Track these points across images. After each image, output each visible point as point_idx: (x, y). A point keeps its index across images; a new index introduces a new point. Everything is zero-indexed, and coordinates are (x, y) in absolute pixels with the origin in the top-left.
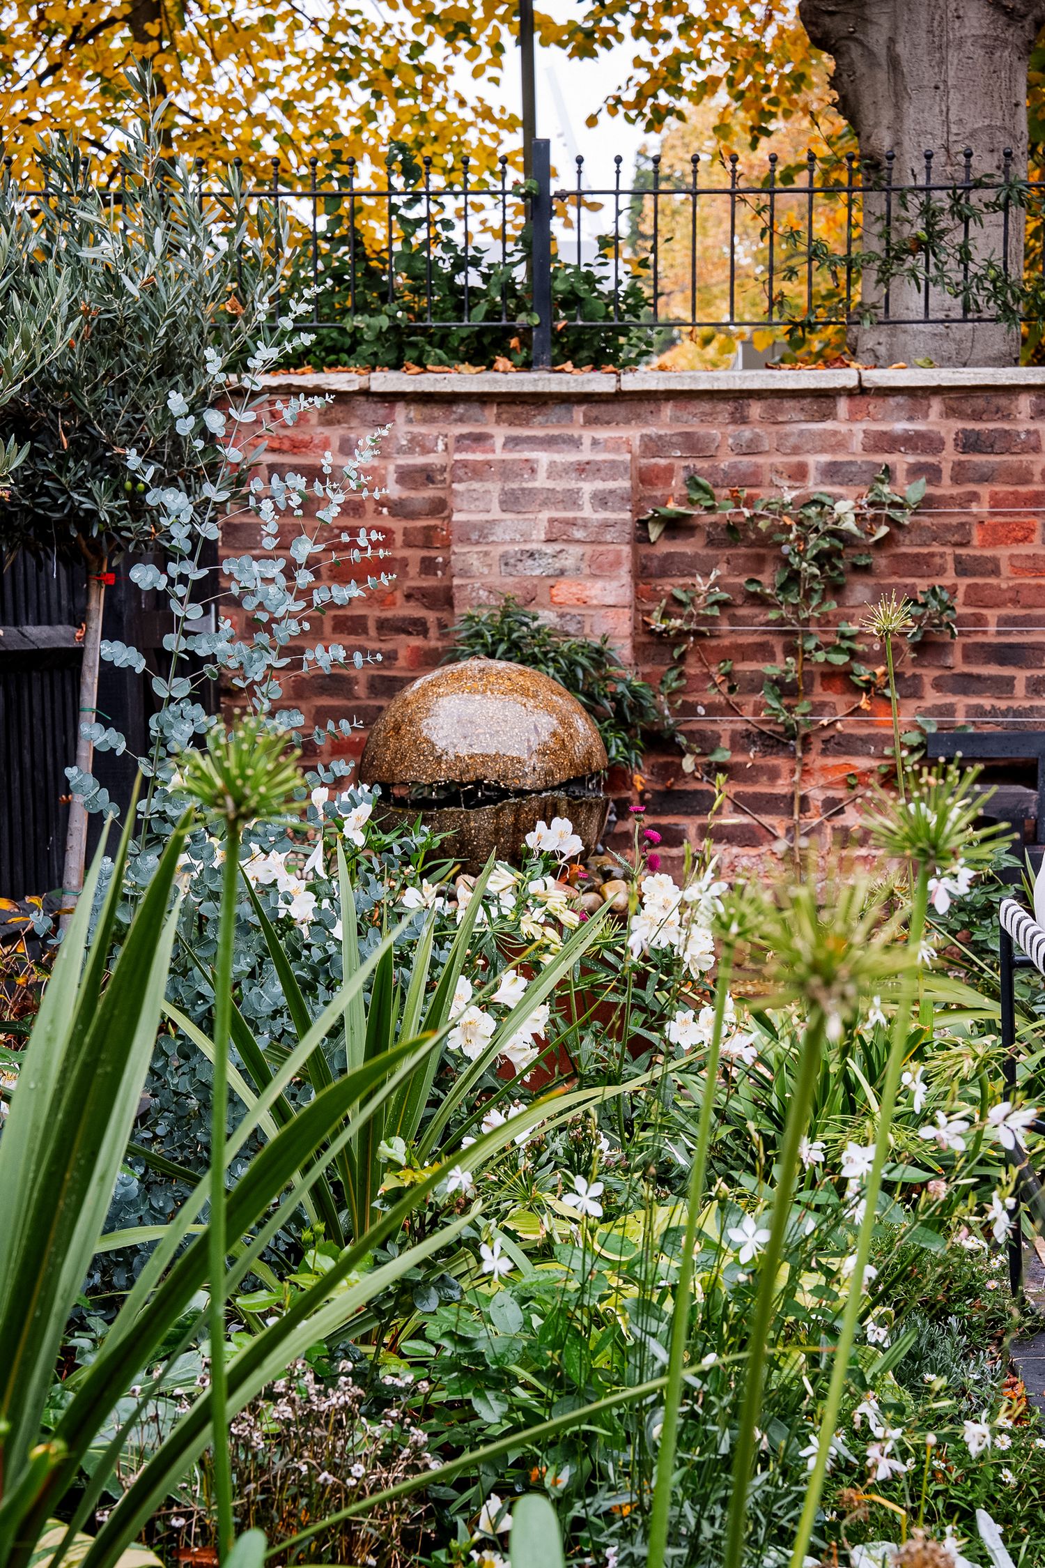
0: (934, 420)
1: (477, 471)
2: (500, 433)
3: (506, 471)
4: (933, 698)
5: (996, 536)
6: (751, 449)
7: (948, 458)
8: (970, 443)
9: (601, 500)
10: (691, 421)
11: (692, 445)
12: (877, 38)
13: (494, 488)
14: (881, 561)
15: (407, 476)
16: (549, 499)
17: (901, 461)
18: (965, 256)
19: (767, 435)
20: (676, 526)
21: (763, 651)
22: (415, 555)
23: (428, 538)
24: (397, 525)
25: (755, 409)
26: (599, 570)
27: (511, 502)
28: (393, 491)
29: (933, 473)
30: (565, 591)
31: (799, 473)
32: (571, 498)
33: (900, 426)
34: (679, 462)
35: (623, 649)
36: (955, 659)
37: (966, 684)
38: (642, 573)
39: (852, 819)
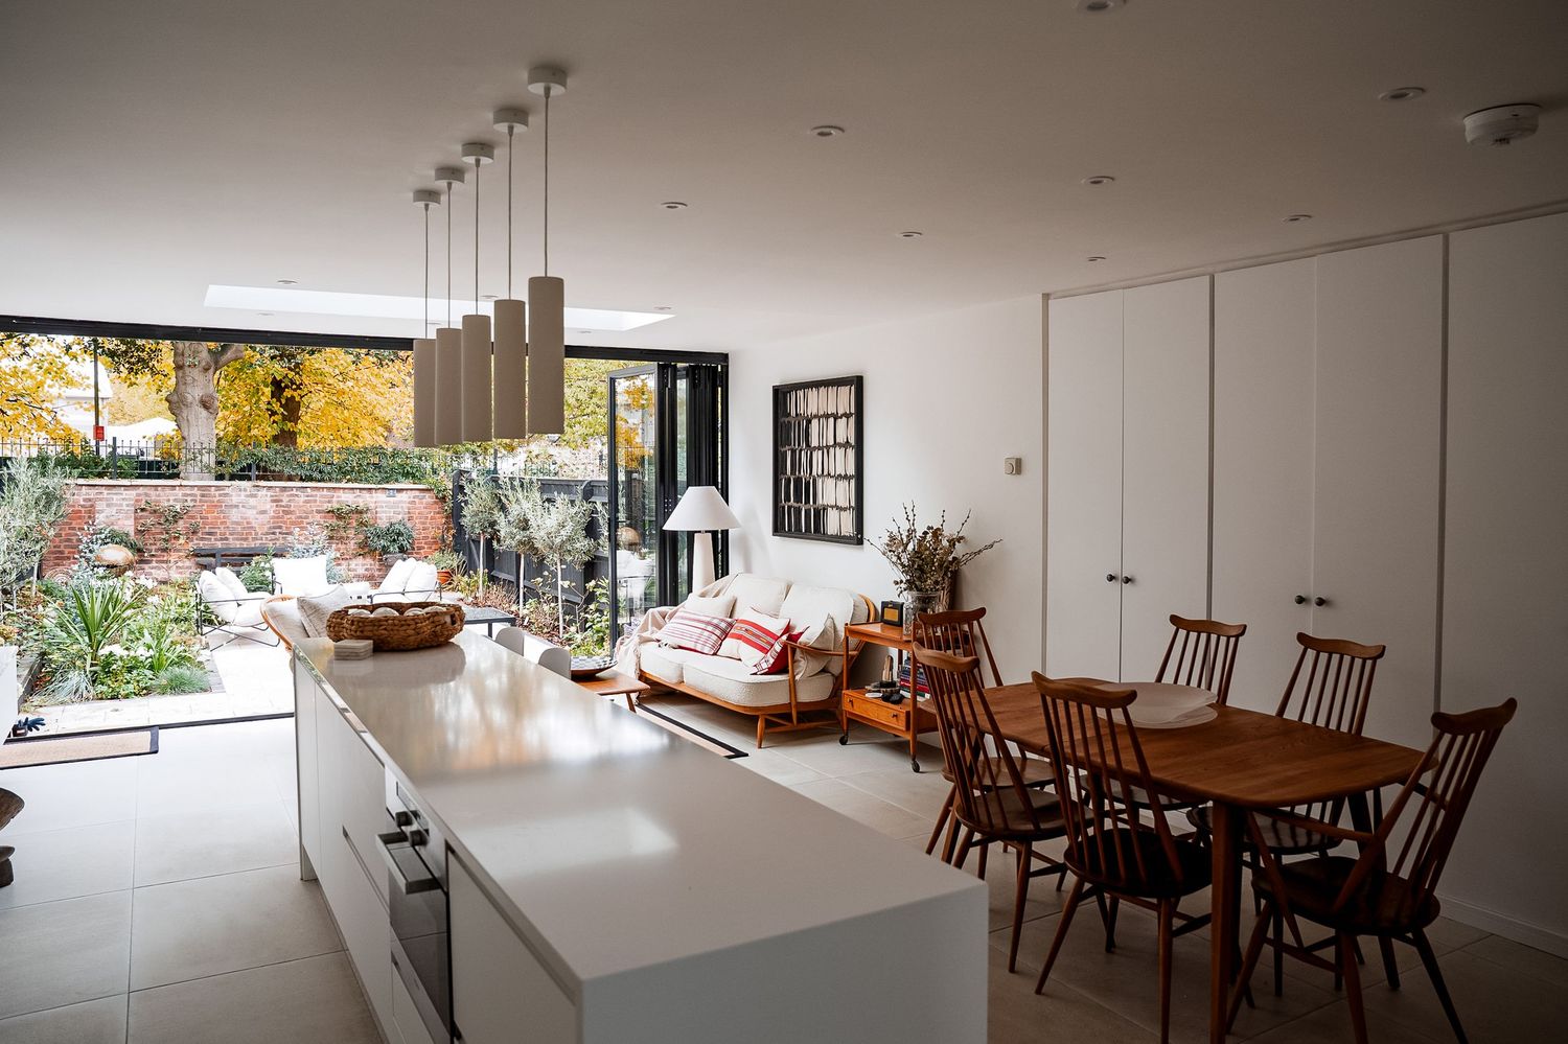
0: (195, 491)
1: (101, 500)
2: (106, 492)
3: (107, 499)
4: (196, 542)
5: (208, 512)
6: (159, 496)
7: (199, 498)
8: (203, 496)
9: (128, 506)
10: (146, 490)
11: (146, 495)
12: (184, 415)
13: (104, 503)
14: (185, 517)
15: (84, 500)
16: (116, 505)
17: (189, 499)
18: (201, 461)
19: (162, 494)
20: (143, 510)
21: (161, 533)
22: (87, 515)
23: (90, 512)
24: (83, 509)
25: (159, 488)
26: (127, 518)
27: (108, 506)
28: (82, 503)
29: (195, 500)
30: (119, 522)
31: (169, 500)
32: (121, 505)
33: (189, 492)
34: (144, 499)
35: (132, 533)
36: (200, 534)
37: (202, 539)
38: (136, 519)
39: (179, 564)
